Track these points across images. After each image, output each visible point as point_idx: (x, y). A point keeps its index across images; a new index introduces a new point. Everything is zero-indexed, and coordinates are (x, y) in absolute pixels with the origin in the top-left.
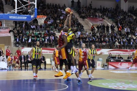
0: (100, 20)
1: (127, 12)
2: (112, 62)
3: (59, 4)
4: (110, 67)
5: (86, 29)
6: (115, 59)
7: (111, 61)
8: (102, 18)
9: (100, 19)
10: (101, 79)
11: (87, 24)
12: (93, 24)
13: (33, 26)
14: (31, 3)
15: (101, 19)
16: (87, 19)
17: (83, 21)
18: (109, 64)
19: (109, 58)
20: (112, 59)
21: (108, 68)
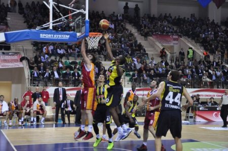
0: (175, 39)
1: (219, 24)
2: (202, 110)
3: (103, 11)
4: (198, 119)
5: (153, 55)
6: (207, 106)
7: (199, 110)
8: (178, 35)
9: (174, 37)
10: (192, 141)
11: (152, 46)
12: (162, 46)
13: (61, 50)
14: (78, 11)
15: (177, 37)
16: (153, 37)
17: (146, 40)
18: (196, 115)
19: (197, 105)
20: (201, 106)
21: (195, 121)
